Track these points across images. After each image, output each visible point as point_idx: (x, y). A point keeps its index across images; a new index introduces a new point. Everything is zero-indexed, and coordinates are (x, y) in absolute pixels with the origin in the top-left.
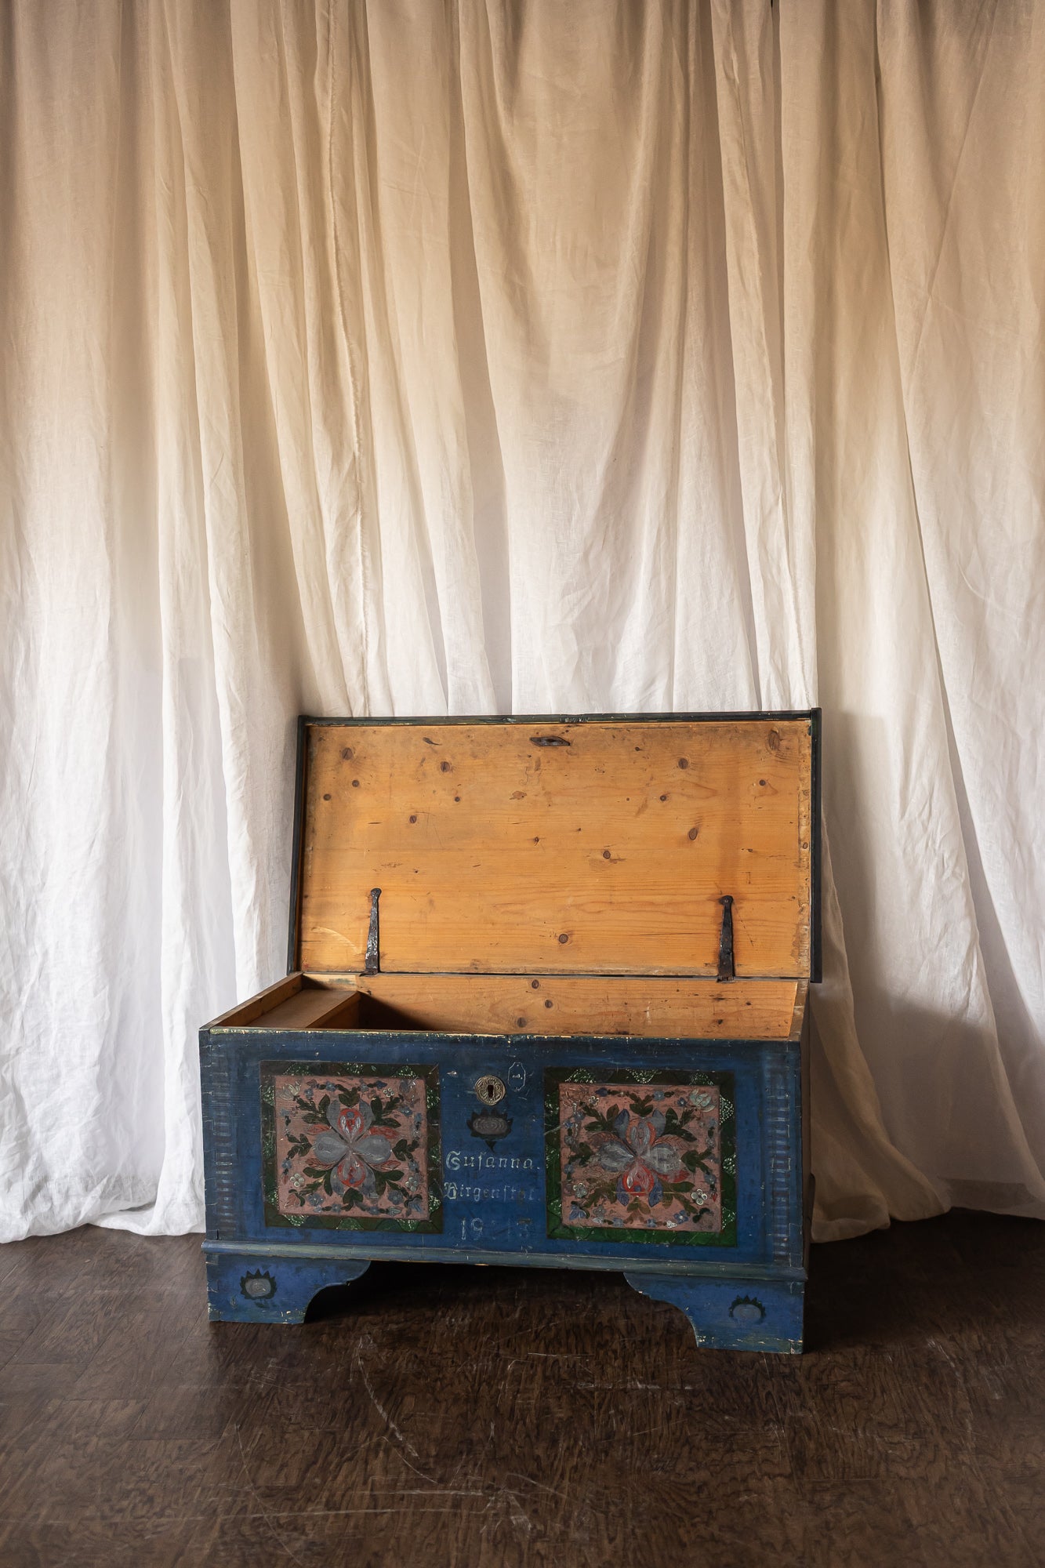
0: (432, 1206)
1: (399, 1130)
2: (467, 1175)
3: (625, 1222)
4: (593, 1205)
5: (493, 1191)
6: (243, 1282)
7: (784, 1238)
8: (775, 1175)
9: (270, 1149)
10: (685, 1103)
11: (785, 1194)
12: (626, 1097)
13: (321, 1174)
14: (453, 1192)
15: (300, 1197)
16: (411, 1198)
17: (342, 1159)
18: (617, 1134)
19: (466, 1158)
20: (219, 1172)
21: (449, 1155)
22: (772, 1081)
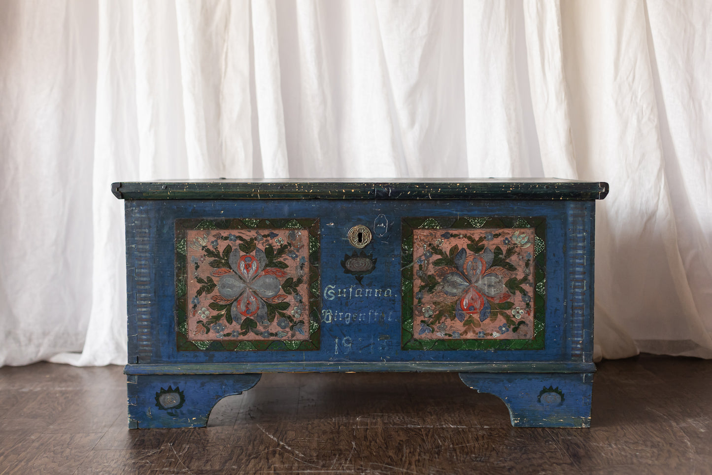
0: (312, 329)
1: (287, 270)
2: (341, 304)
3: (461, 334)
4: (437, 322)
5: (361, 315)
6: (158, 396)
7: (580, 341)
8: (574, 294)
9: (182, 289)
10: (509, 241)
11: (581, 308)
12: (464, 239)
13: (224, 308)
14: (329, 317)
15: (206, 326)
16: (295, 324)
17: (241, 295)
18: (457, 268)
19: (340, 290)
20: (140, 309)
21: (326, 289)
22: (574, 223)
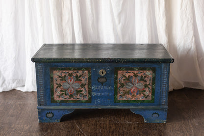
0: (89, 97)
1: (82, 81)
2: (97, 91)
3: (131, 99)
4: (124, 96)
5: (103, 94)
6: (46, 114)
7: (164, 101)
8: (163, 88)
9: (52, 87)
10: (145, 74)
12: (132, 73)
13: (64, 92)
14: (94, 94)
15: (59, 96)
16: (84, 96)
17: (69, 88)
18: (130, 81)
19: (97, 87)
20: (41, 92)
21: (93, 87)
22: (164, 69)
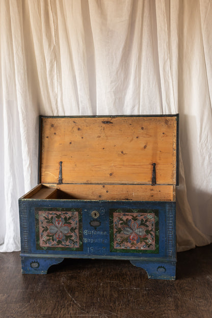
0: (80, 244)
1: (72, 225)
2: (89, 236)
3: (130, 248)
4: (122, 243)
5: (96, 240)
6: (31, 264)
7: (171, 251)
8: (169, 235)
9: (38, 230)
10: (146, 217)
11: (172, 240)
12: (131, 216)
13: (51, 236)
14: (85, 240)
15: (46, 242)
16: (75, 242)
17: (57, 232)
18: (128, 225)
19: (89, 232)
20: (24, 236)
21: (85, 231)
22: (169, 212)
